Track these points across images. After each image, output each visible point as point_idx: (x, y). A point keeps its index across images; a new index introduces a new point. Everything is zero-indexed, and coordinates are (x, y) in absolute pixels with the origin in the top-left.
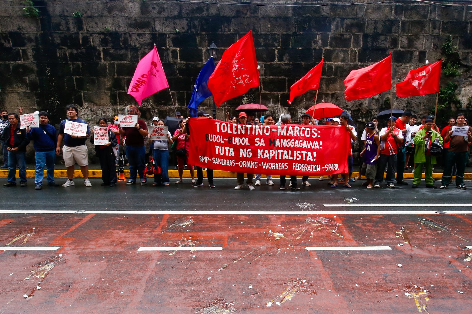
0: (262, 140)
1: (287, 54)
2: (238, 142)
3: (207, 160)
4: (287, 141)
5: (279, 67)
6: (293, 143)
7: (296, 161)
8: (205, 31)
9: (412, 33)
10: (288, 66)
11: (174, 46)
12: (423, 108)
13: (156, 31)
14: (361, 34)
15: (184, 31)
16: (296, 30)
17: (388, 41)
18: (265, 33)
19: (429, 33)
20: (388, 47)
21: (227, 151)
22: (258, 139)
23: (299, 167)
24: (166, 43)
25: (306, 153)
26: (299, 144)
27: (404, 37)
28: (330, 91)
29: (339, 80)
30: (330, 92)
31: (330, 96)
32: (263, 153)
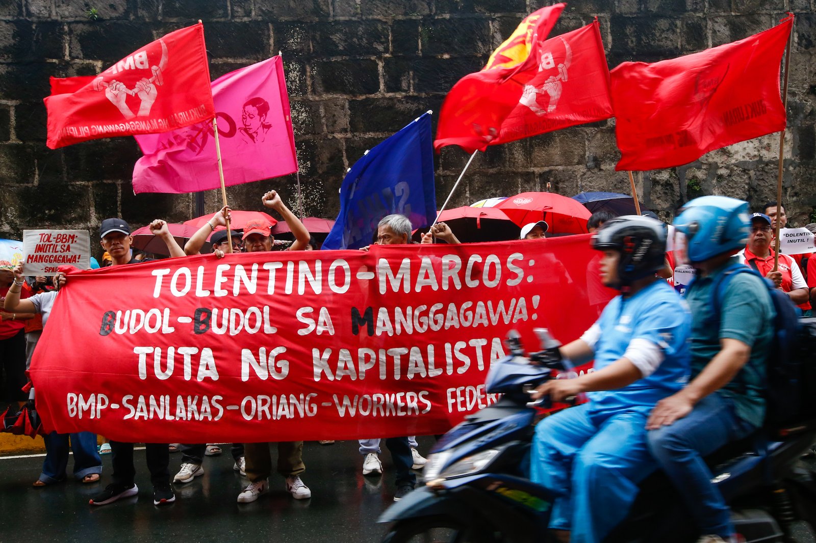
0: (323, 311)
1: (411, 73)
2: (232, 326)
3: (100, 407)
4: (417, 313)
5: (391, 108)
6: (440, 317)
7: (456, 380)
8: (176, 17)
9: (738, 10)
10: (416, 105)
11: (86, 56)
12: (795, 202)
13: (29, 14)
14: (605, 15)
15: (117, 15)
16: (431, 10)
17: (678, 30)
18: (347, 18)
19: (783, 8)
20: (679, 46)
21: (187, 361)
22: (309, 310)
23: (468, 399)
24: (62, 49)
25: (483, 342)
26: (462, 316)
27: (719, 20)
28: (535, 166)
29: (559, 136)
30: (537, 170)
31: (538, 180)
32: (333, 363)
